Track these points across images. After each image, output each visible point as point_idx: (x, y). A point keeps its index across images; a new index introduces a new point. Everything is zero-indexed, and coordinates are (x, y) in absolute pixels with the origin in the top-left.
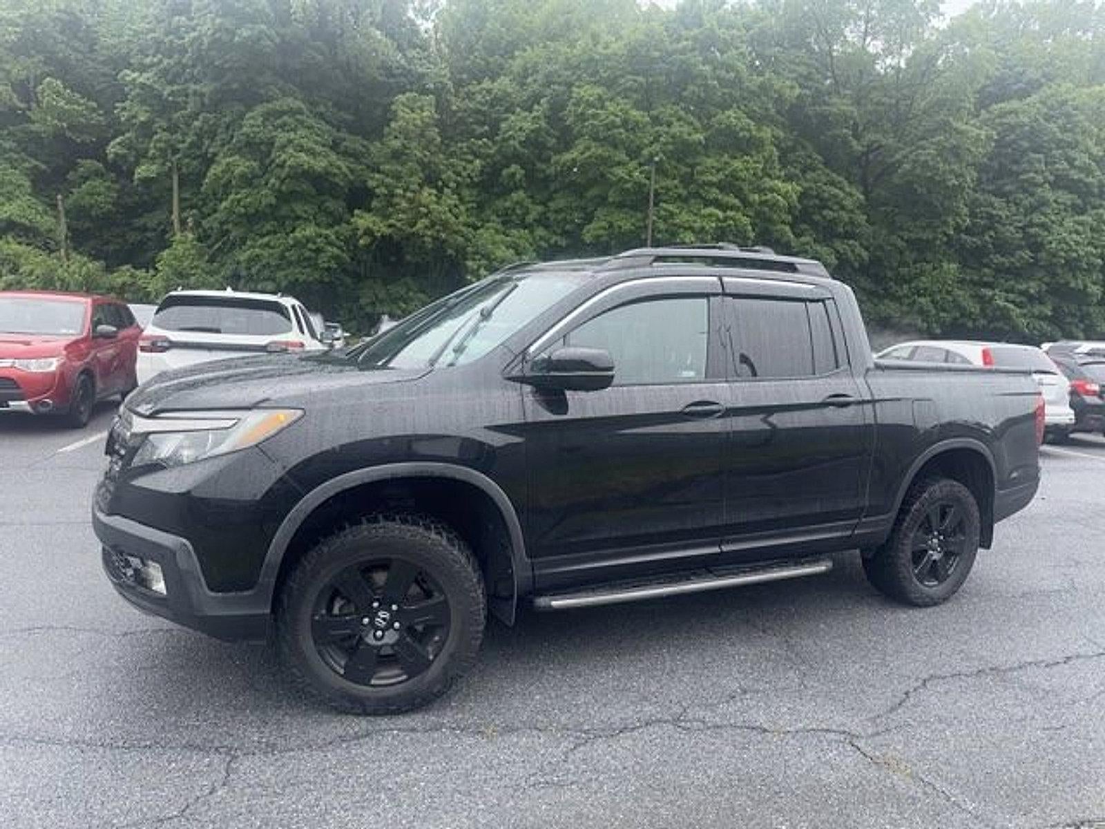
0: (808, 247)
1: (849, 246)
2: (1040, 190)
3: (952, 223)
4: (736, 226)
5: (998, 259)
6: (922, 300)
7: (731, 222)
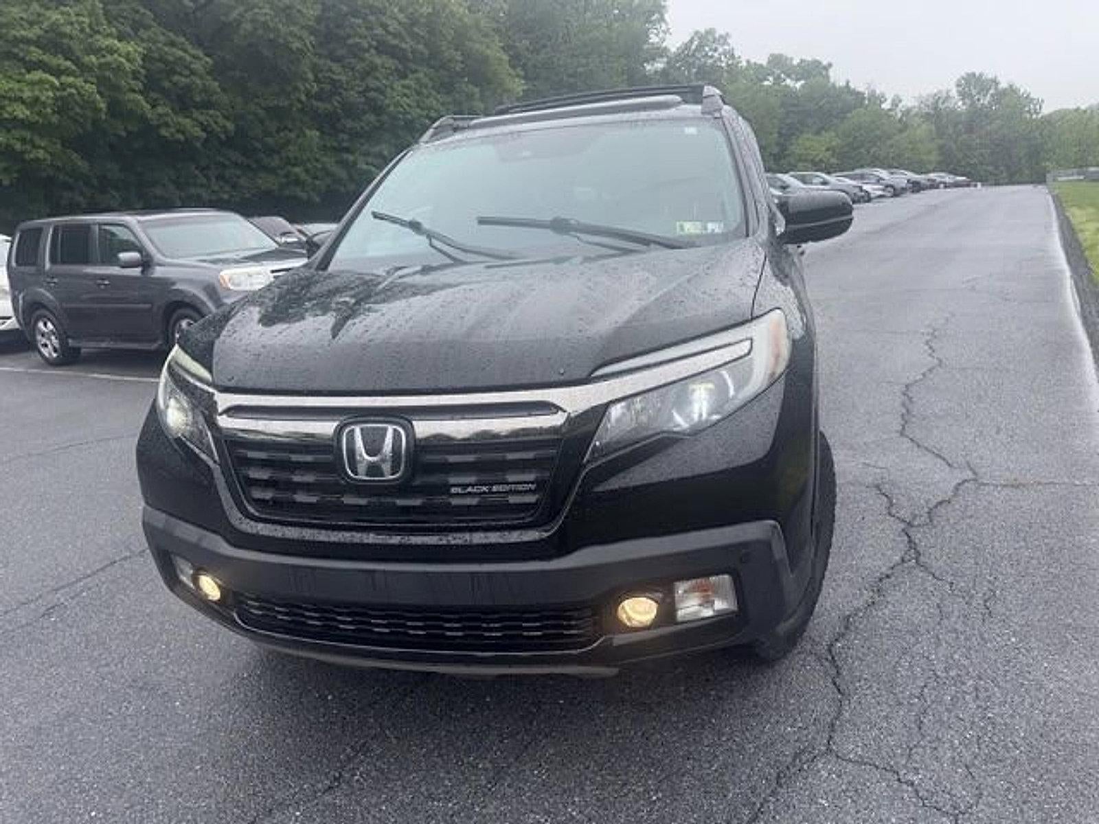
0: (168, 119)
1: (211, 116)
2: (367, 55)
3: (302, 88)
4: (79, 93)
5: (349, 124)
6: (297, 170)
7: (73, 91)
